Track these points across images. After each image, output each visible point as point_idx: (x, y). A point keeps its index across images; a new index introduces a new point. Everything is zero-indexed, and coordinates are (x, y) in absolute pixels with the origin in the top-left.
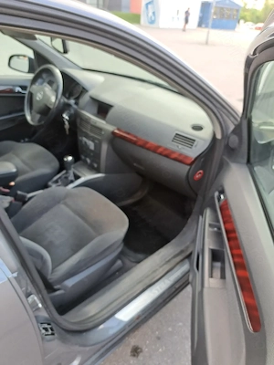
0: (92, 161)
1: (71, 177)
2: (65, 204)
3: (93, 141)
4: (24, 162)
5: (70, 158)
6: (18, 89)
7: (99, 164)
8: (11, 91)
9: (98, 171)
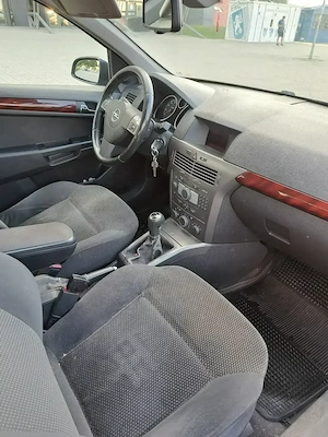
0: (192, 221)
1: (158, 247)
2: (150, 296)
3: (197, 190)
4: (85, 215)
5: (159, 217)
6: (83, 106)
7: (204, 227)
8: (74, 109)
9: (200, 238)
